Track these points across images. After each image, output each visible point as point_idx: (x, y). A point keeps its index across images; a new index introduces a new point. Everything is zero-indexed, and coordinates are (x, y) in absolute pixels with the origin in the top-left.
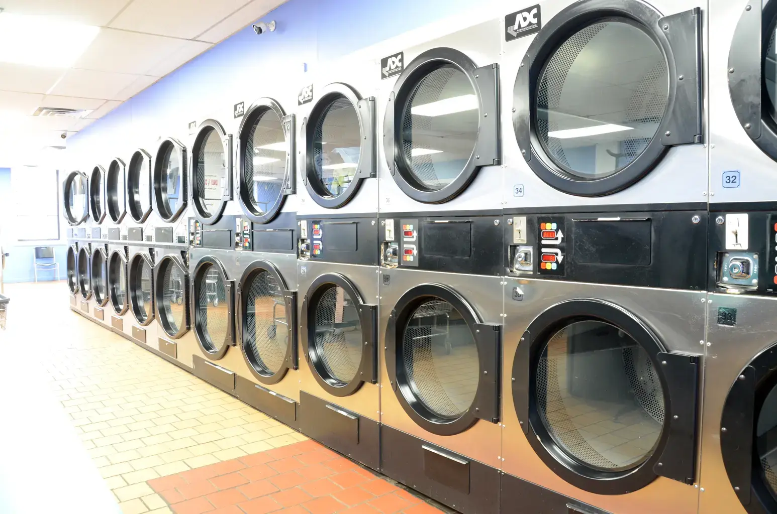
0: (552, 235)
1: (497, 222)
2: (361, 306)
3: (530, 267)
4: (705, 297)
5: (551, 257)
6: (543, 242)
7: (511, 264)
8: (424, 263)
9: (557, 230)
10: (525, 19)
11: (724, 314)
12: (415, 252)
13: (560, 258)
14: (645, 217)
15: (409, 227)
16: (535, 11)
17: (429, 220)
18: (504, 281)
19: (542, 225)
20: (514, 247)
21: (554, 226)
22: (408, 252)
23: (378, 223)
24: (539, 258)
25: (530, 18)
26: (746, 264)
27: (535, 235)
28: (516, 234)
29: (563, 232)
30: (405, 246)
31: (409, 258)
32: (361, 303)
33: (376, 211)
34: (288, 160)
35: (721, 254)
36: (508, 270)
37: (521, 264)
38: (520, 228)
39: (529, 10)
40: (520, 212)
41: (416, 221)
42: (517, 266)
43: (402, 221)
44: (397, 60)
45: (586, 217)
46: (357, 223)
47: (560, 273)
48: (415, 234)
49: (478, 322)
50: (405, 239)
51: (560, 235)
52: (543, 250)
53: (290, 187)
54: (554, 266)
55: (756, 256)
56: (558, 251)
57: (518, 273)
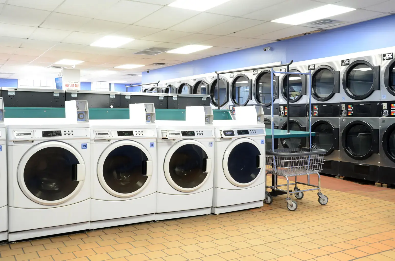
0: (350, 108)
1: (338, 105)
2: (301, 127)
3: (346, 115)
4: (380, 118)
5: (350, 112)
6: (349, 109)
7: (341, 114)
8: (319, 115)
9: (352, 107)
10: (346, 62)
11: (383, 121)
12: (317, 113)
13: (352, 113)
14: (369, 104)
15: (316, 107)
16: (348, 60)
17: (321, 105)
18: (340, 118)
19: (349, 106)
20: (342, 111)
21: (351, 106)
22: (316, 113)
23: (307, 106)
24: (348, 113)
25: (347, 62)
26: (386, 112)
27: (347, 108)
28: (343, 108)
29: (353, 107)
30: (314, 112)
31: (316, 114)
32: (301, 126)
33: (306, 103)
34: (276, 89)
35: (383, 110)
36: (341, 116)
37: (344, 114)
38: (344, 106)
39: (347, 60)
40: (344, 103)
41: (318, 105)
42: (343, 115)
43: (313, 106)
44: (313, 66)
45: (357, 104)
46: (300, 106)
47: (352, 116)
48: (317, 109)
49: (333, 128)
50: (314, 110)
51: (352, 108)
52: (349, 111)
53: (277, 96)
54: (351, 114)
55: (388, 110)
56: (352, 111)
57: (343, 116)
